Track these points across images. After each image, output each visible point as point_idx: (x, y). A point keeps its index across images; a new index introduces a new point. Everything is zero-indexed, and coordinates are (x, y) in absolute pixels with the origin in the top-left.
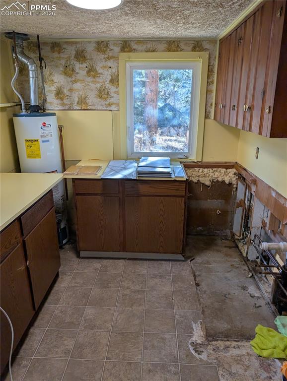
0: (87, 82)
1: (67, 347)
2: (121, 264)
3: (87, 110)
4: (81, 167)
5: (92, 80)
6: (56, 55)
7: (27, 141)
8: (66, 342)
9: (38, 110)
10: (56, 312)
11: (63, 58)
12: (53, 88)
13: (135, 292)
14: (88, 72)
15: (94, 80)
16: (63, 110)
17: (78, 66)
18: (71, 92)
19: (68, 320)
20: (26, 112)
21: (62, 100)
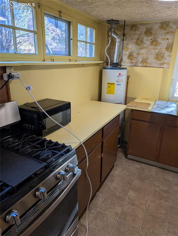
0: (150, 49)
1: (117, 211)
2: (154, 170)
3: (147, 66)
4: (137, 103)
5: (153, 47)
6: (133, 32)
7: (108, 83)
8: (116, 208)
9: (117, 66)
10: (112, 187)
11: (137, 34)
12: (127, 53)
13: (163, 191)
14: (152, 43)
15: (155, 47)
16: (131, 66)
17: (145, 38)
18: (138, 55)
19: (118, 194)
20: (110, 66)
21: (132, 60)
